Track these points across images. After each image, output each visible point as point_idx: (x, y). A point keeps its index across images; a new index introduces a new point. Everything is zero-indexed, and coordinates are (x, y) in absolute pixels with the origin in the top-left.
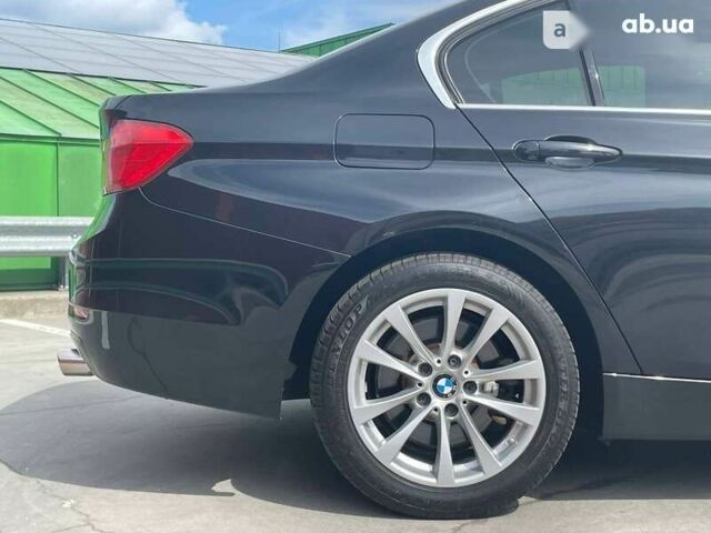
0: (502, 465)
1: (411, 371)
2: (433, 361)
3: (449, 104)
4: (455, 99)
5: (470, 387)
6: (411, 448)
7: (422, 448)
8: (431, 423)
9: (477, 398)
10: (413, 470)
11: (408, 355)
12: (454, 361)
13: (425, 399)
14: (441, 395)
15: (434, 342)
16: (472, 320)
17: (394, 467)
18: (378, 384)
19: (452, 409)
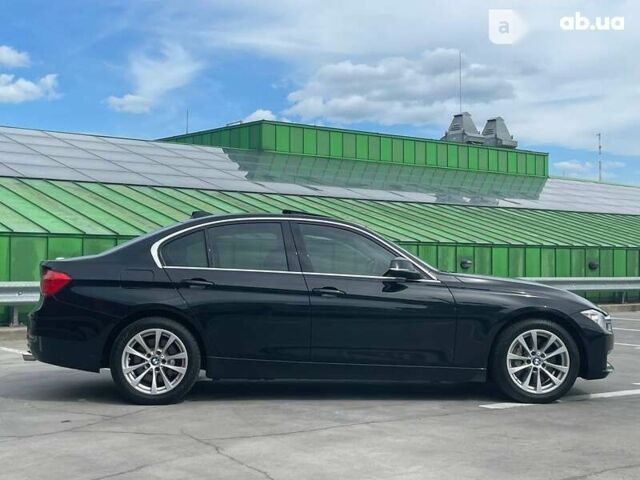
0: (172, 387)
1: (144, 357)
2: (152, 353)
3: (160, 265)
4: (163, 265)
5: (164, 361)
6: (143, 381)
7: (147, 382)
8: (150, 373)
9: (166, 365)
10: (143, 389)
11: (143, 351)
12: (159, 353)
13: (148, 366)
14: (153, 364)
15: (152, 347)
16: (164, 338)
17: (137, 388)
18: (133, 360)
19: (157, 369)
